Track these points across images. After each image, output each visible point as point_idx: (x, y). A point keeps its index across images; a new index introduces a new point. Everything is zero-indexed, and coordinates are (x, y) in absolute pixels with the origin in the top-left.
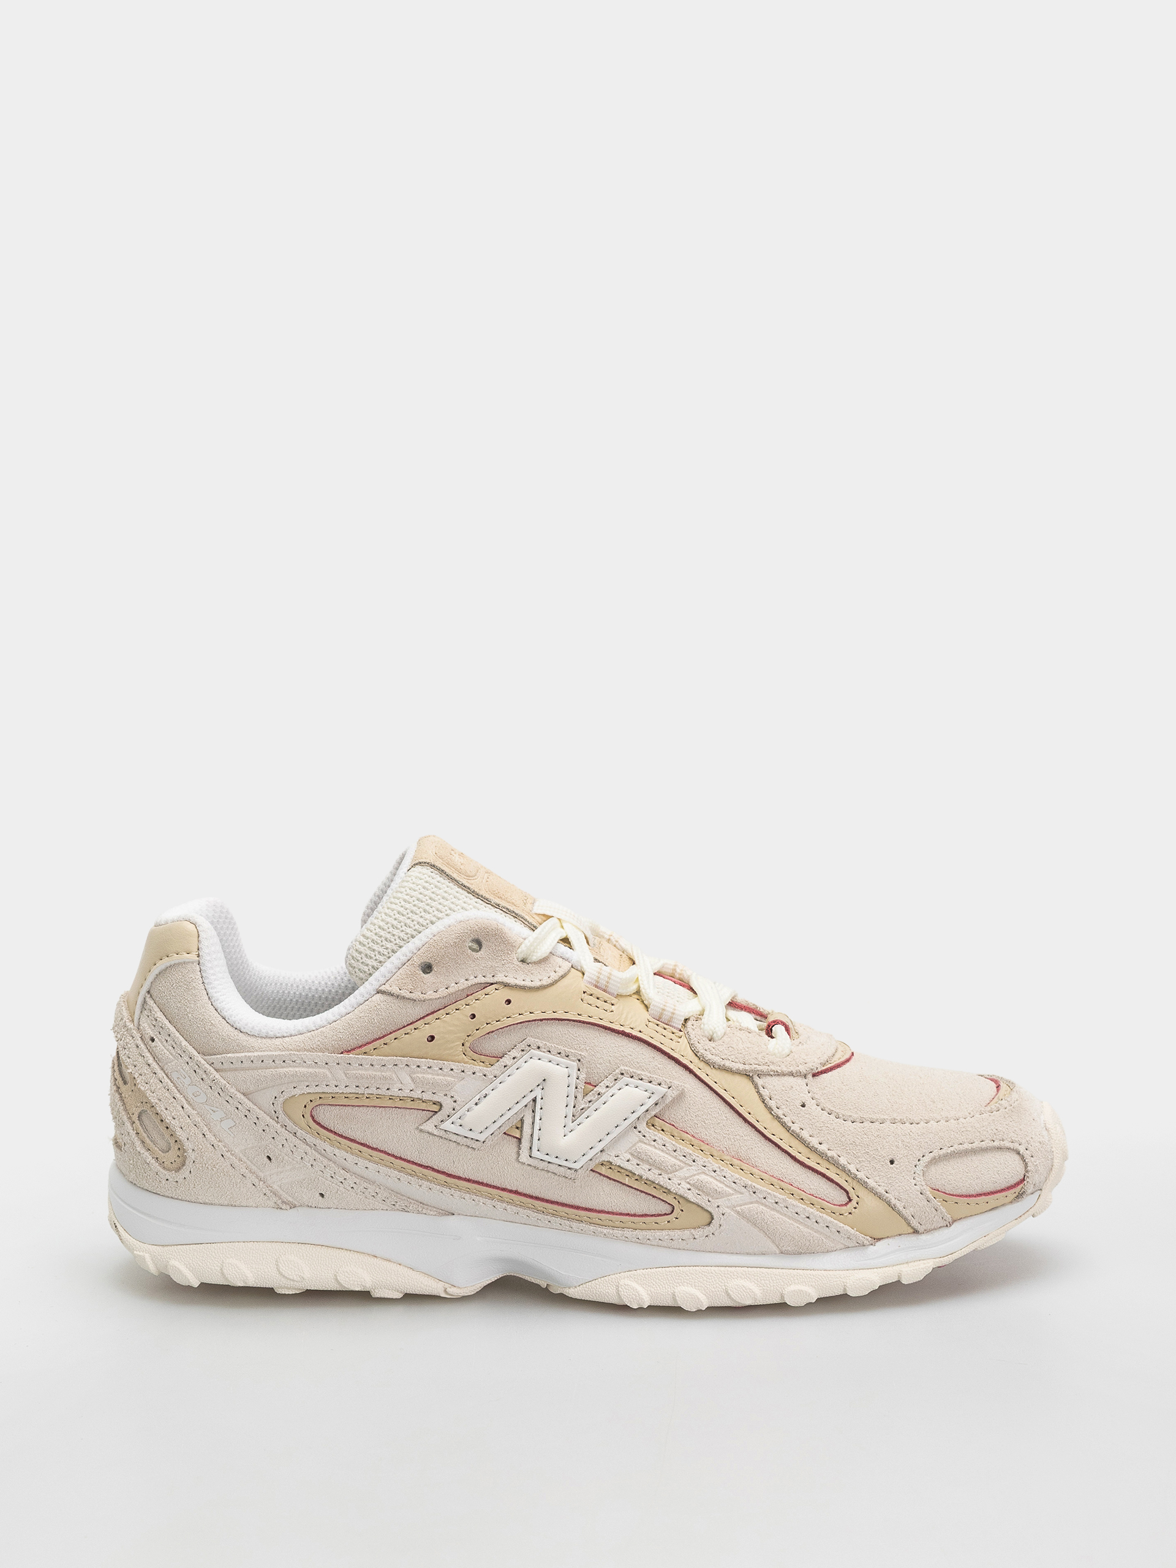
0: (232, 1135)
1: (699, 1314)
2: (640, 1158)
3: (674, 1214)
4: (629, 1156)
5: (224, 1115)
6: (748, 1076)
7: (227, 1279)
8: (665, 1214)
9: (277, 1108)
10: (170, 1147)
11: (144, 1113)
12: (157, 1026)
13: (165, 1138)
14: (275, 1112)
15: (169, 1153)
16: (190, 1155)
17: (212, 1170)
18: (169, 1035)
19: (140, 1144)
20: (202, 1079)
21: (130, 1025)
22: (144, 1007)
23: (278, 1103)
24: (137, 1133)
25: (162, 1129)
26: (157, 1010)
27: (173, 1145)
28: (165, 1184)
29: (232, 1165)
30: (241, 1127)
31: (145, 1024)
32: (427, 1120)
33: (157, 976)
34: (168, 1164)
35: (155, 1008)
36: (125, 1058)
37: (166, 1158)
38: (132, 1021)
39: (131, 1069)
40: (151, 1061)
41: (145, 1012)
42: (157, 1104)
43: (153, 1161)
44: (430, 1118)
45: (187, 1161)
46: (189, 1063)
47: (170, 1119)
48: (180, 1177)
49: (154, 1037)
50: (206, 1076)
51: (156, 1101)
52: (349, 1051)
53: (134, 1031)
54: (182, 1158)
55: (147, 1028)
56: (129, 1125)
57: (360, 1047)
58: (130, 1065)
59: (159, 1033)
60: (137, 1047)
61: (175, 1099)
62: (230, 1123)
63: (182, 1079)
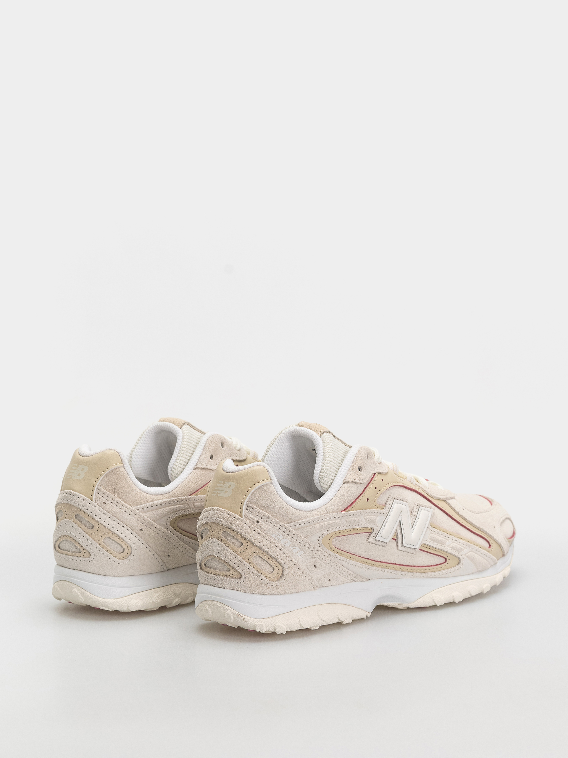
0: (302, 558)
1: (460, 603)
2: (434, 540)
3: (447, 562)
4: (429, 540)
5: (299, 550)
6: (444, 501)
7: (302, 627)
8: (443, 563)
9: (320, 542)
10: (274, 570)
11: (256, 557)
12: (259, 515)
13: (271, 566)
14: (319, 544)
15: (273, 572)
16: (286, 571)
17: (296, 576)
18: (268, 518)
19: (256, 572)
20: (288, 535)
21: (241, 518)
22: (248, 508)
23: (320, 539)
24: (254, 567)
25: (269, 562)
26: (257, 508)
27: (275, 568)
28: (270, 588)
29: (302, 572)
30: (306, 554)
31: (251, 516)
32: (369, 537)
33: (253, 493)
34: (272, 578)
35: (255, 507)
36: (243, 534)
37: (271, 576)
38: (241, 516)
39: (249, 538)
40: (260, 532)
41: (249, 511)
42: (268, 550)
43: (265, 578)
44: (370, 535)
45: (284, 574)
46: (280, 528)
47: (276, 556)
48: (278, 583)
49: (259, 521)
50: (290, 533)
51: (268, 549)
52: (344, 510)
53: (245, 520)
54: (281, 573)
55: (253, 517)
56: (248, 564)
57: (347, 508)
58: (247, 536)
59: (261, 518)
60: (249, 527)
61: (276, 546)
62: (302, 552)
63: (278, 537)
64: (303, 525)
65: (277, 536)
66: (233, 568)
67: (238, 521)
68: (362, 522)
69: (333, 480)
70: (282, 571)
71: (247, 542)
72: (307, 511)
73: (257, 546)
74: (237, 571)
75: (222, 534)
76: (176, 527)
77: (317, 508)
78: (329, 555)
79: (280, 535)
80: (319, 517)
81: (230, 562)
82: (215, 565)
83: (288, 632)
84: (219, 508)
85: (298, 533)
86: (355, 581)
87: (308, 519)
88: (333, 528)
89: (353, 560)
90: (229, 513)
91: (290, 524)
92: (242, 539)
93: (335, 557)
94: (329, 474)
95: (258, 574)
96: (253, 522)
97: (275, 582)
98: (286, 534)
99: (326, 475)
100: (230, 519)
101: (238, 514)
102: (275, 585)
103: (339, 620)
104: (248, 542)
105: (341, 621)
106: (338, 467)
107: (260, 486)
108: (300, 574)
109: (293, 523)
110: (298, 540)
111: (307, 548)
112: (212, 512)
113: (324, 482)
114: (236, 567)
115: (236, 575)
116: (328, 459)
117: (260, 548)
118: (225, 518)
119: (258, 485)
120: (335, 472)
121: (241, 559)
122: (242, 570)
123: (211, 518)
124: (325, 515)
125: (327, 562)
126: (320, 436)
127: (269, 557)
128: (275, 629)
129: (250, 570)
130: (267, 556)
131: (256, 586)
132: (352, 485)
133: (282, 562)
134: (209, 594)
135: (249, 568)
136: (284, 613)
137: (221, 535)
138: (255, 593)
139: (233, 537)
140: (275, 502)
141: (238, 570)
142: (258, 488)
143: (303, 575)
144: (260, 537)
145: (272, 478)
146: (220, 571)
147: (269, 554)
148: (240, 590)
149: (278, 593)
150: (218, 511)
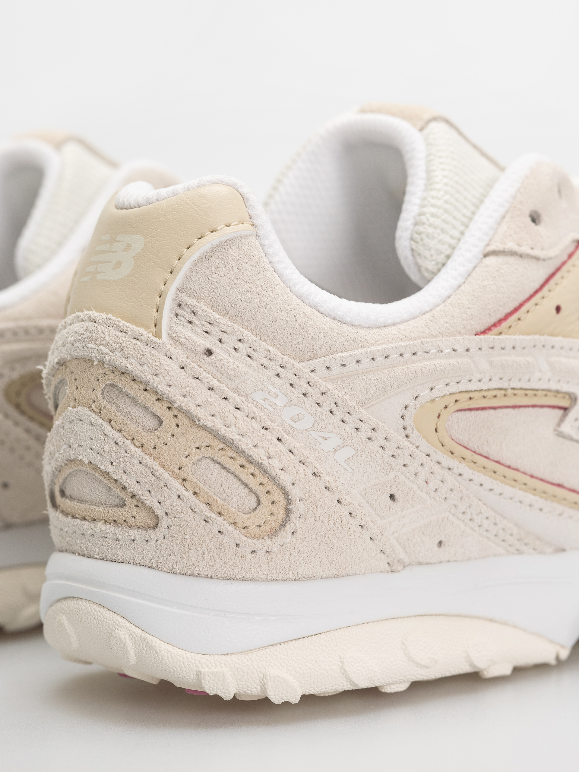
0: (350, 470)
5: (340, 442)
7: (352, 683)
9: (408, 422)
10: (259, 502)
11: (204, 461)
12: (213, 332)
13: (251, 490)
14: (404, 428)
15: (257, 511)
16: (299, 508)
17: (332, 525)
18: (240, 340)
19: (203, 507)
20: (304, 395)
21: (155, 339)
22: (179, 311)
23: (410, 414)
24: (195, 493)
25: (243, 479)
26: (208, 310)
27: (264, 498)
28: (248, 560)
29: (350, 514)
30: (364, 456)
31: (188, 334)
32: (562, 419)
33: (196, 262)
34: (253, 529)
35: (202, 308)
36: (162, 388)
37: (251, 521)
38: (158, 335)
39: (179, 401)
40: (215, 383)
41: (182, 318)
42: (240, 440)
43: (231, 528)
44: (564, 417)
45: (292, 516)
46: (280, 374)
47: (265, 458)
48: (274, 544)
49: (213, 348)
50: (310, 389)
51: (238, 437)
52: (484, 332)
53: (169, 346)
54: (280, 515)
55: (195, 338)
56: (177, 485)
57: (495, 325)
58: (175, 395)
59: (220, 341)
60: (183, 368)
61: (266, 429)
62: (348, 452)
63: (273, 400)
64: (352, 366)
65: (269, 397)
66: (133, 496)
67: (147, 350)
68: (540, 371)
69: (453, 248)
70: (284, 506)
71: (176, 416)
72: (369, 328)
73: (204, 428)
74: (144, 505)
75: (103, 393)
76: (25, 406)
77: (398, 320)
78: (437, 466)
79: (277, 392)
80: (402, 344)
81: (124, 477)
82: (85, 490)
83: (305, 698)
84: (94, 314)
85: (336, 391)
86: (519, 552)
87: (368, 350)
88: (448, 381)
89: (513, 487)
90: (121, 324)
91: (309, 362)
92: (160, 405)
93: (456, 471)
94: (443, 231)
95: (208, 513)
96: (194, 352)
97: (261, 540)
98: (297, 393)
99: (430, 230)
100: (123, 345)
101: (147, 327)
102: (264, 550)
103: (472, 665)
104: (179, 416)
105: (476, 670)
106: (468, 214)
107: (216, 242)
108: (345, 521)
109: (322, 359)
110: (338, 413)
111: (364, 439)
112: (77, 327)
113: (427, 253)
114: (140, 493)
115: (142, 516)
116: (438, 186)
117: (215, 434)
118: (111, 342)
119: (211, 240)
120: (462, 228)
121: (156, 466)
122: (160, 503)
123: (73, 345)
124: (423, 340)
125: (432, 486)
126: (421, 130)
127: (243, 461)
128: (263, 688)
129: (183, 501)
130: (238, 458)
131: (204, 554)
132: (511, 260)
133: (285, 479)
134: (69, 578)
135: (179, 496)
136: (295, 640)
137: (100, 396)
138: (202, 573)
139: (134, 401)
140: (264, 293)
141: (147, 503)
142: (212, 250)
143: (354, 523)
144: (214, 398)
145: (257, 222)
146: (97, 508)
147: (241, 452)
148: (154, 565)
149: (275, 577)
150: (90, 323)
